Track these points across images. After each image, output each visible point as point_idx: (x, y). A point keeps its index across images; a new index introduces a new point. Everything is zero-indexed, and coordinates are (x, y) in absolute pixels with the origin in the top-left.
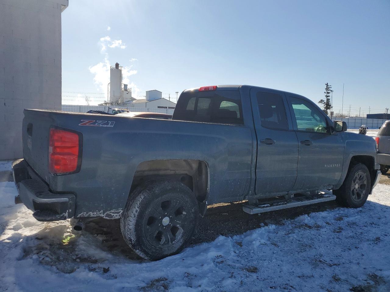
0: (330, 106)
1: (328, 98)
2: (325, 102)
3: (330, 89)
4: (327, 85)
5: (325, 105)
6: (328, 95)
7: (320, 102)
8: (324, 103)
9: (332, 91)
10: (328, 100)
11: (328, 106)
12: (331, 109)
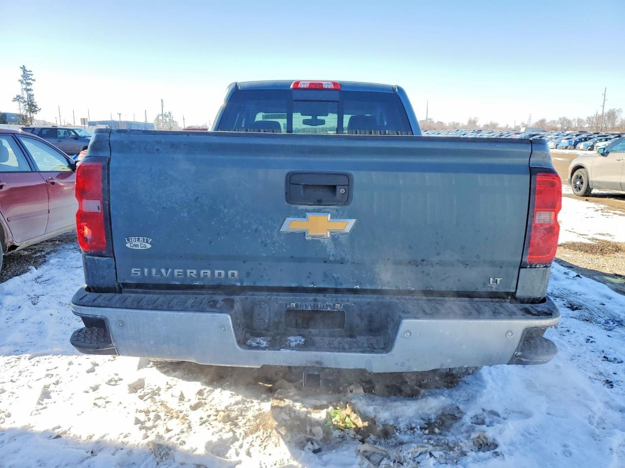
0: (35, 107)
1: (30, 92)
2: (26, 99)
3: (30, 77)
4: (23, 68)
5: (25, 105)
6: (28, 87)
7: (15, 98)
8: (25, 102)
9: (34, 80)
10: (30, 96)
11: (32, 107)
12: (38, 112)
